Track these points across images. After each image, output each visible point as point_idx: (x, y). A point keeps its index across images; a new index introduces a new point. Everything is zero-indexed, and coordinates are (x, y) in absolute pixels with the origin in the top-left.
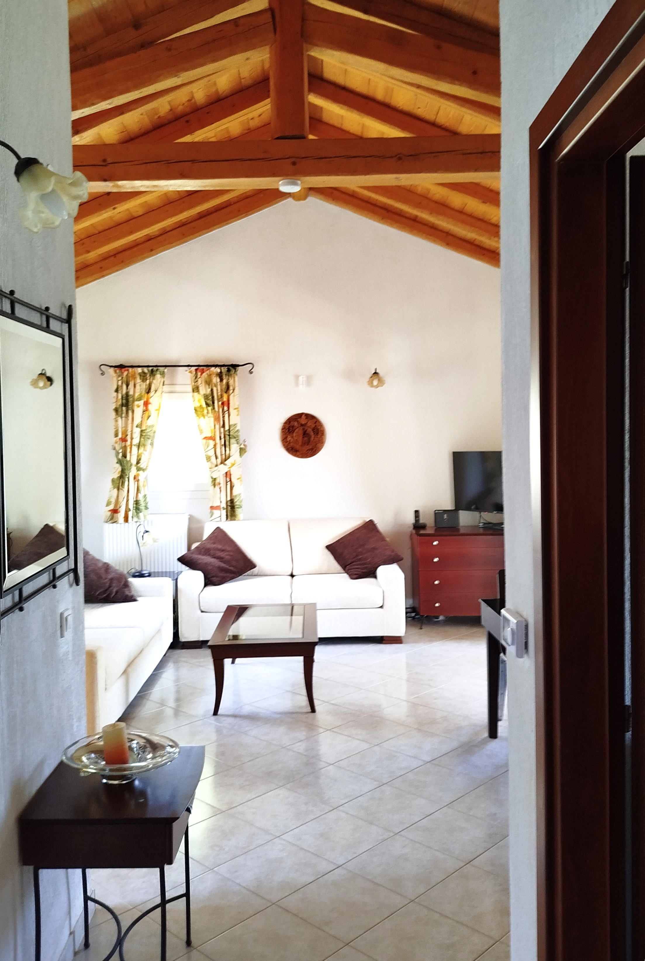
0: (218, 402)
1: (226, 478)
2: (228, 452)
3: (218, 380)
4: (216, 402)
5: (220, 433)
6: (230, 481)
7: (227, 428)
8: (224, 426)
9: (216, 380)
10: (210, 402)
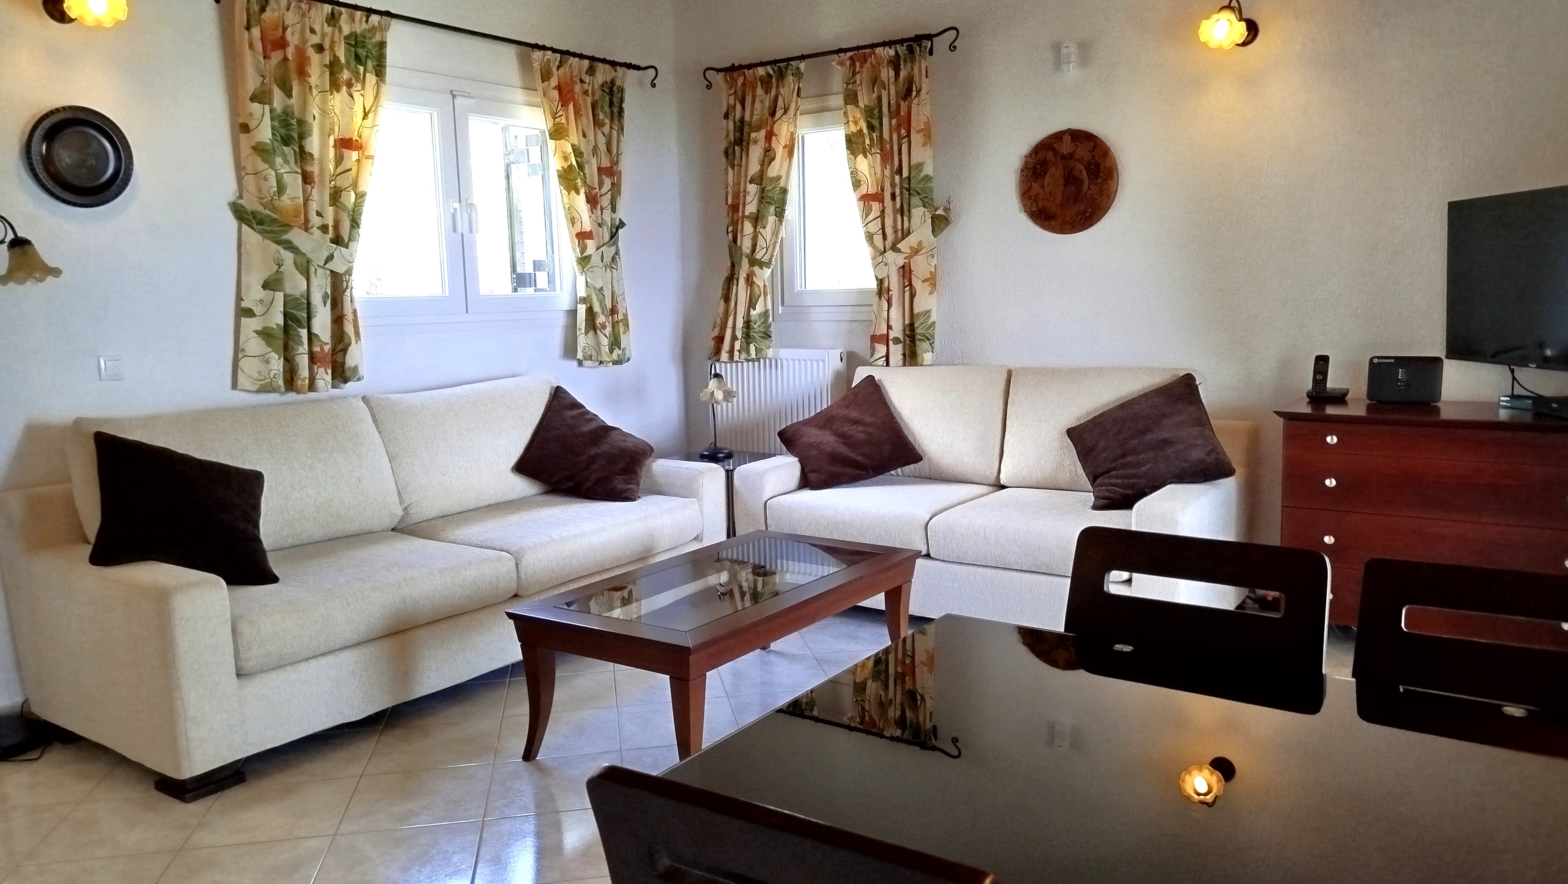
0: (891, 119)
1: (904, 279)
2: (906, 224)
3: (892, 73)
4: (885, 120)
5: (893, 185)
6: (910, 285)
7: (905, 173)
8: (900, 171)
9: (887, 74)
10: (876, 123)
